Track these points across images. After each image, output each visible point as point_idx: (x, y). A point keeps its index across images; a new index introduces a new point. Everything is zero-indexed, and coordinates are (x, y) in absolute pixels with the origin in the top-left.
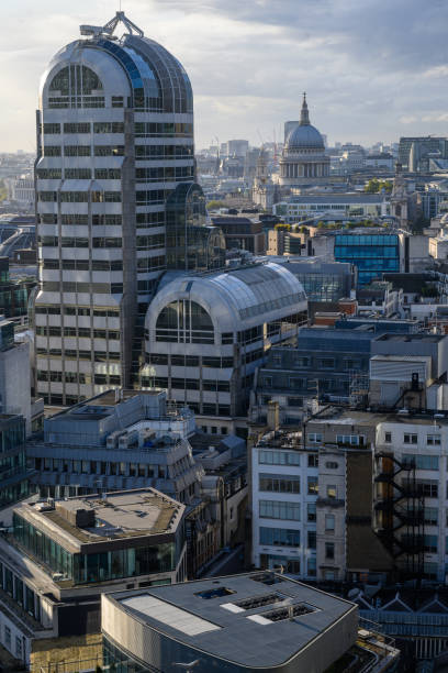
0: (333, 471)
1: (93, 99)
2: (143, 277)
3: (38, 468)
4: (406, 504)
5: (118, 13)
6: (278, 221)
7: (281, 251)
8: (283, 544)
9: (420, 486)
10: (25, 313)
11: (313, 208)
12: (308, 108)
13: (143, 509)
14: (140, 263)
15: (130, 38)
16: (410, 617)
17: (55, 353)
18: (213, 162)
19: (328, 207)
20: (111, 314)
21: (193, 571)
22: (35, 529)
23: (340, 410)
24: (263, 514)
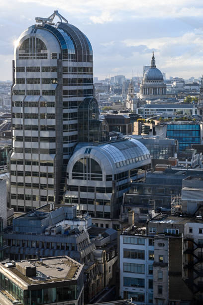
0: (161, 248)
1: (41, 55)
2: (66, 146)
3: (9, 244)
4: (200, 265)
5: (55, 11)
6: (139, 117)
7: (140, 132)
8: (136, 286)
10: (6, 164)
11: (157, 110)
12: (155, 59)
13: (61, 267)
14: (65, 138)
15: (61, 24)
17: (21, 184)
18: (106, 87)
19: (165, 110)
20: (50, 165)
22: (5, 277)
23: (166, 216)
24: (126, 270)
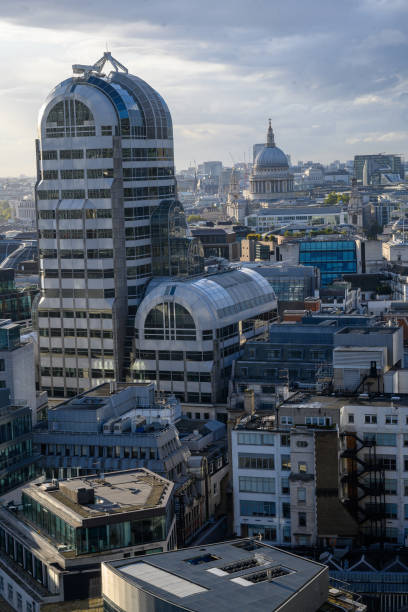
0: (303, 449)
1: (86, 129)
2: (131, 283)
3: (43, 453)
4: (368, 476)
5: (105, 54)
6: (250, 232)
7: (253, 257)
8: (261, 515)
9: (381, 460)
10: (29, 317)
11: (280, 219)
12: (274, 132)
13: (136, 486)
14: (130, 270)
15: (116, 75)
16: (375, 576)
17: (56, 351)
18: (191, 181)
19: (293, 218)
20: (105, 316)
21: (182, 540)
22: (42, 507)
23: (308, 396)
24: (242, 488)
